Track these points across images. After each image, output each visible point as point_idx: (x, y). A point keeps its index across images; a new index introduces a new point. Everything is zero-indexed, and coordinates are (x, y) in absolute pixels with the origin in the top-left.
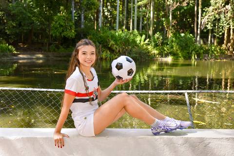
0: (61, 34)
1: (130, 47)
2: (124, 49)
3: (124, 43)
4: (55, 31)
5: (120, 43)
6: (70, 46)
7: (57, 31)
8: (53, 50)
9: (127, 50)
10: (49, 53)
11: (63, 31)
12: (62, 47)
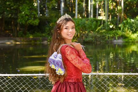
0: (26, 21)
1: (87, 32)
2: (81, 33)
3: (81, 28)
4: (22, 19)
5: (78, 28)
6: (36, 32)
7: (23, 19)
8: (20, 36)
9: (84, 34)
10: (17, 38)
11: (28, 19)
12: (28, 32)
